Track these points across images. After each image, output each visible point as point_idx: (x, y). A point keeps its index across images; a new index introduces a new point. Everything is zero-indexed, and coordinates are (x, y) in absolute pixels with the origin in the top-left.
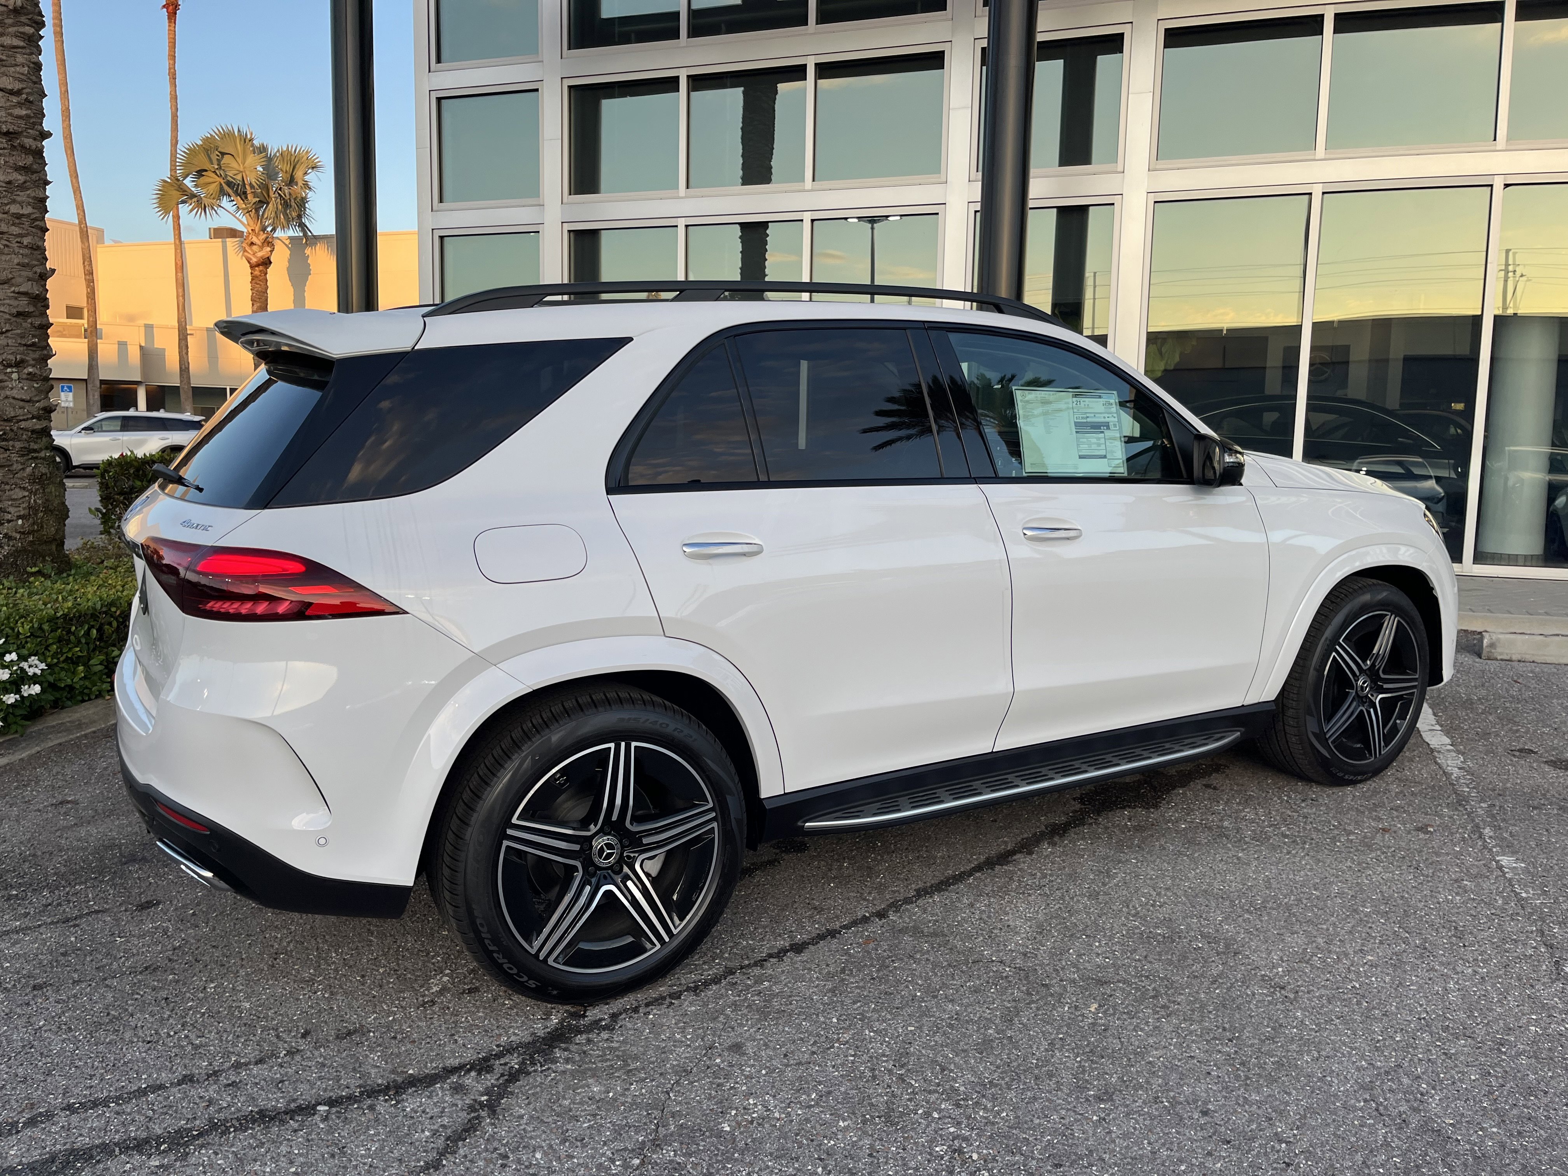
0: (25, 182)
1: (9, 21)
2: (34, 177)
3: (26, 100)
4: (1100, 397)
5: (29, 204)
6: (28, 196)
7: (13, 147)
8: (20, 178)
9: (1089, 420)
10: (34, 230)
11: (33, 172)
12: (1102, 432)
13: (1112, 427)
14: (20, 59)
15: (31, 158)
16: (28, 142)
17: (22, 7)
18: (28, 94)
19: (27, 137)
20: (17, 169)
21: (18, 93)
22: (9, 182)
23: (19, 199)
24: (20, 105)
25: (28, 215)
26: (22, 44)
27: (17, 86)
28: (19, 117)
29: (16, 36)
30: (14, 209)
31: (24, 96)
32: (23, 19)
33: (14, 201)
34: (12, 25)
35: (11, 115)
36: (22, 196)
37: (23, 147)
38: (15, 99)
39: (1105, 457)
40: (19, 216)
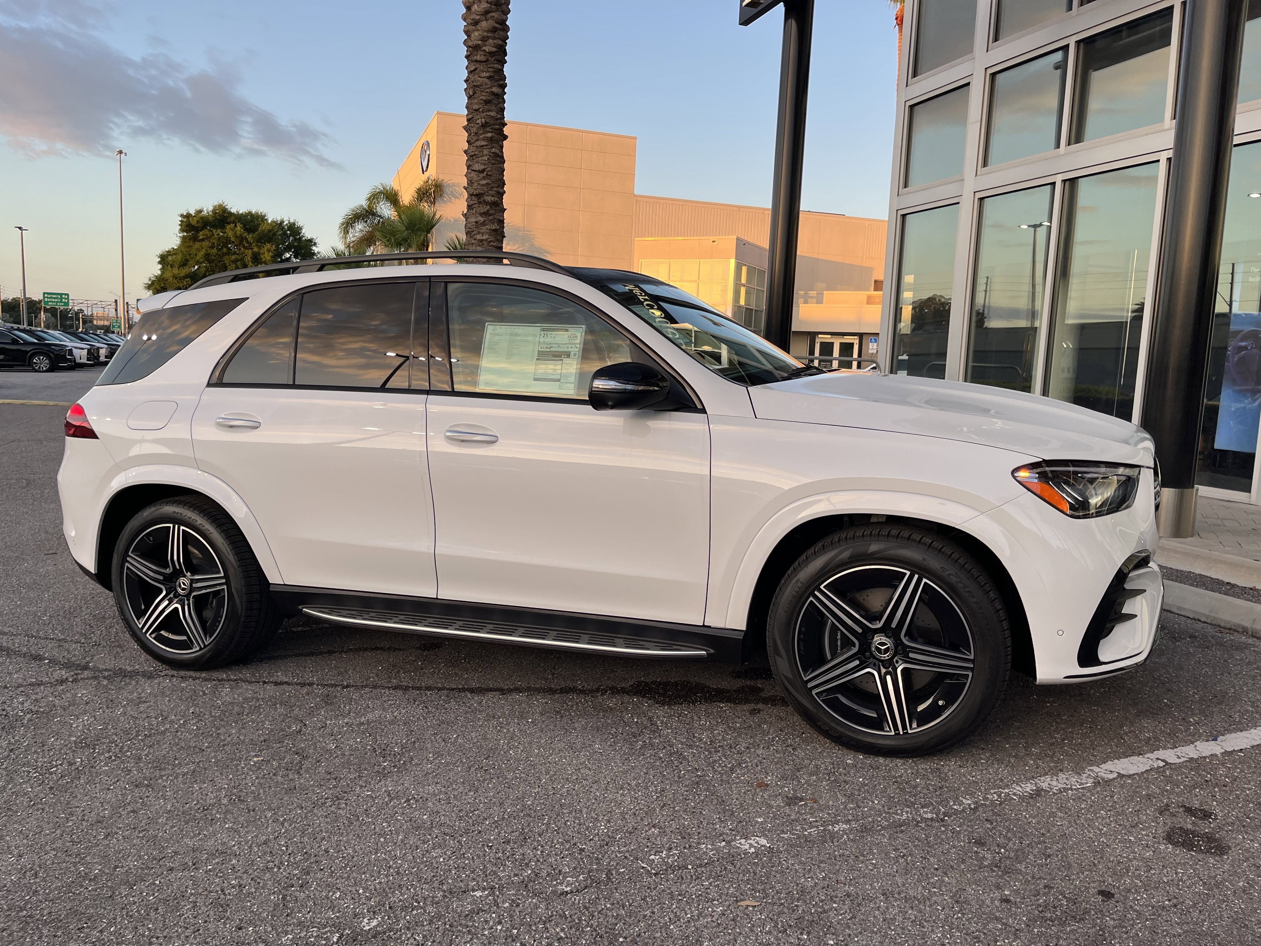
0: (484, 221)
1: (481, 132)
2: (490, 218)
3: (487, 174)
4: (567, 330)
5: (487, 233)
6: (487, 229)
7: (480, 203)
8: (482, 219)
9: (552, 349)
10: (490, 248)
11: (490, 216)
12: (562, 360)
13: (572, 356)
14: (485, 152)
15: (488, 207)
16: (489, 199)
17: (486, 123)
18: (488, 171)
19: (488, 196)
20: (481, 214)
21: (482, 171)
22: (476, 222)
23: (481, 231)
24: (484, 178)
25: (486, 240)
26: (485, 143)
27: (482, 167)
28: (483, 185)
29: (483, 140)
30: (479, 237)
31: (485, 173)
32: (488, 129)
33: (479, 233)
34: (481, 134)
35: (479, 184)
36: (484, 229)
37: (484, 201)
38: (481, 175)
39: (559, 380)
40: (481, 241)
